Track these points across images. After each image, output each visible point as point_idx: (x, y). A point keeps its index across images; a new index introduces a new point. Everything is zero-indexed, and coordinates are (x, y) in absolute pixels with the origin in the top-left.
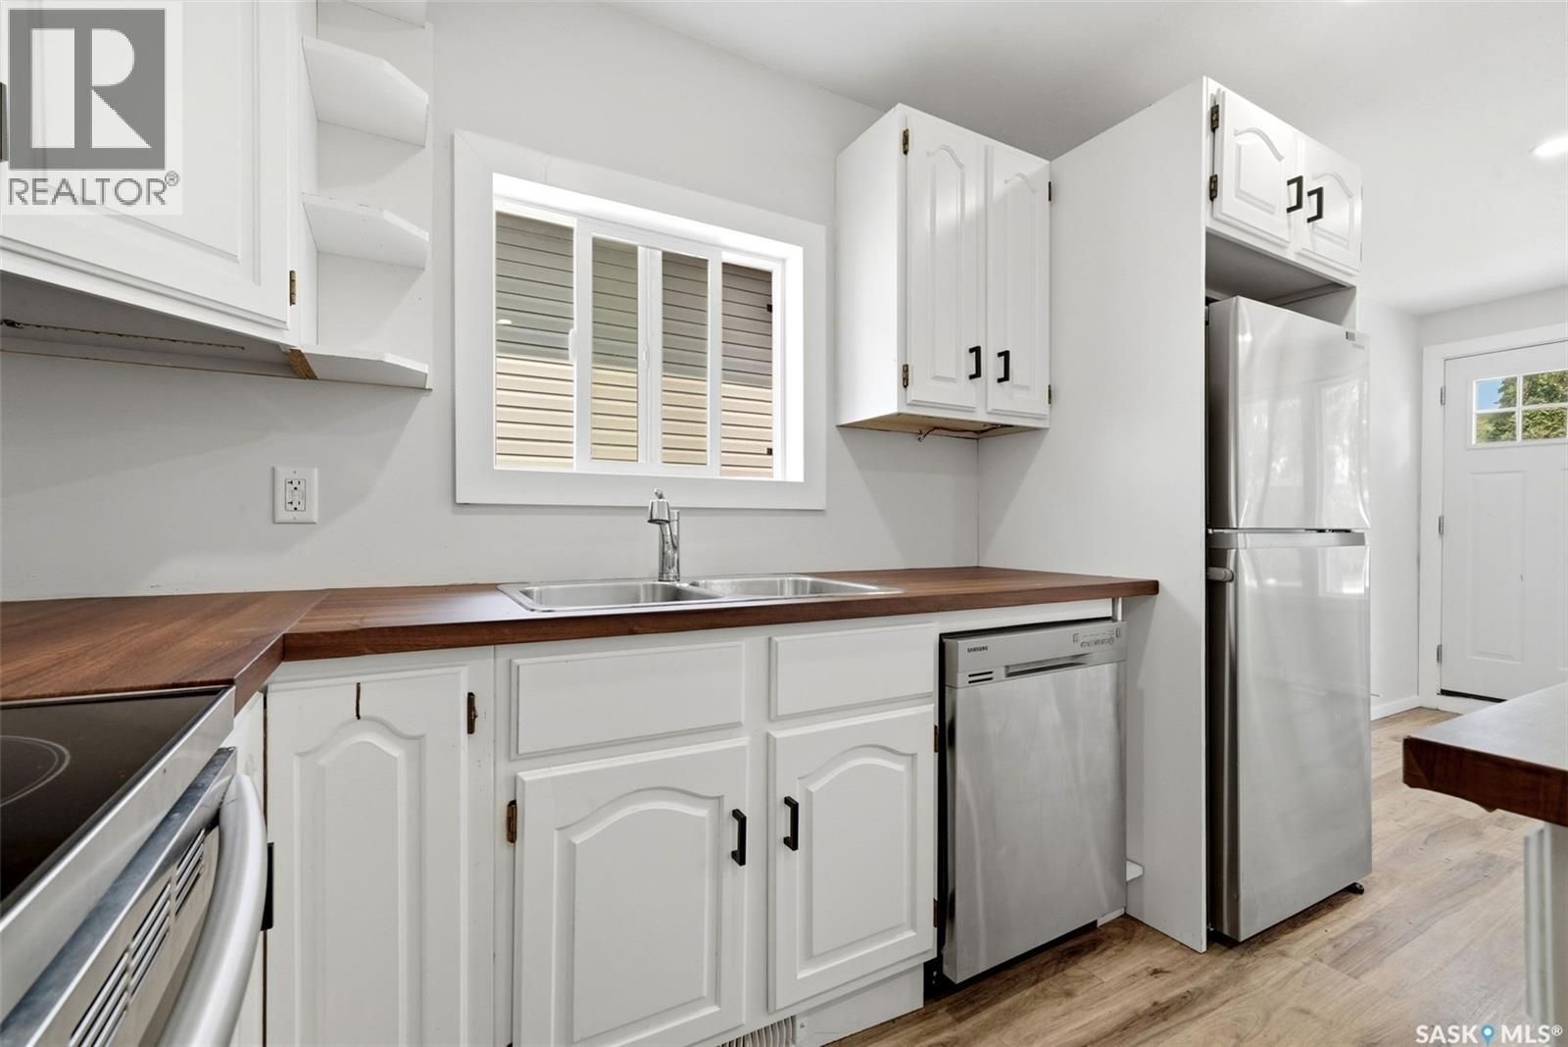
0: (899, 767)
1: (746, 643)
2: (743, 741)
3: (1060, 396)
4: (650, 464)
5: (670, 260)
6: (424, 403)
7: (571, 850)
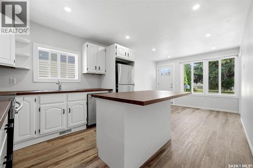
0: (82, 106)
1: (65, 95)
2: (65, 103)
3: (107, 71)
4: (59, 78)
5: (61, 56)
6: (29, 71)
7: (46, 113)
